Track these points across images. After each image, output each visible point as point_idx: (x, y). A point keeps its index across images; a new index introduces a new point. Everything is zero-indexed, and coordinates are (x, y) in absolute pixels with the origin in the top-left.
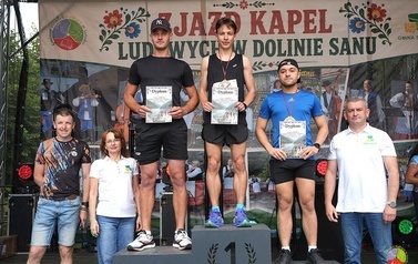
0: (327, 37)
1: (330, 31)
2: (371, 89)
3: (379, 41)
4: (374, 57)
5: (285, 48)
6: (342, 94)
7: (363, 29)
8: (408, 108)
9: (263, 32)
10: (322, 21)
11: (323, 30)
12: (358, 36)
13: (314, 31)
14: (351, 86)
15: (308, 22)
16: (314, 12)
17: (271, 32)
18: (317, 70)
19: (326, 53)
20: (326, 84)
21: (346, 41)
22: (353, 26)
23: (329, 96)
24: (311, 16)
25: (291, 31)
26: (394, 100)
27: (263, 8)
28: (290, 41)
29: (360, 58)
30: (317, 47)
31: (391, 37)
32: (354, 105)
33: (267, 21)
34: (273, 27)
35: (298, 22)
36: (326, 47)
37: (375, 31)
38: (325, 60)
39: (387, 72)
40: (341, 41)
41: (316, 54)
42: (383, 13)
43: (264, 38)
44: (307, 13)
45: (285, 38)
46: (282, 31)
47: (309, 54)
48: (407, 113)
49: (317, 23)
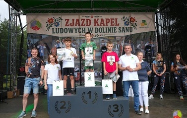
0: (118, 27)
1: (118, 25)
2: (131, 43)
3: (133, 28)
4: (132, 33)
5: (105, 30)
6: (123, 44)
7: (129, 24)
8: (142, 49)
9: (98, 25)
10: (116, 22)
11: (116, 25)
12: (127, 27)
13: (114, 25)
14: (125, 42)
15: (112, 22)
16: (114, 19)
17: (101, 25)
18: (115, 37)
19: (118, 32)
20: (118, 41)
21: (123, 28)
22: (126, 24)
23: (118, 45)
24: (113, 21)
25: (107, 25)
26: (138, 46)
27: (98, 18)
28: (106, 28)
29: (128, 34)
30: (115, 30)
31: (137, 27)
32: (127, 47)
33: (99, 22)
34: (101, 24)
35: (109, 22)
36: (117, 30)
37: (132, 25)
38: (117, 34)
39: (136, 37)
40: (122, 28)
41: (114, 32)
42: (134, 20)
43: (98, 27)
44: (112, 19)
45: (105, 27)
46: (104, 25)
47: (112, 32)
48: (142, 50)
49: (115, 23)
